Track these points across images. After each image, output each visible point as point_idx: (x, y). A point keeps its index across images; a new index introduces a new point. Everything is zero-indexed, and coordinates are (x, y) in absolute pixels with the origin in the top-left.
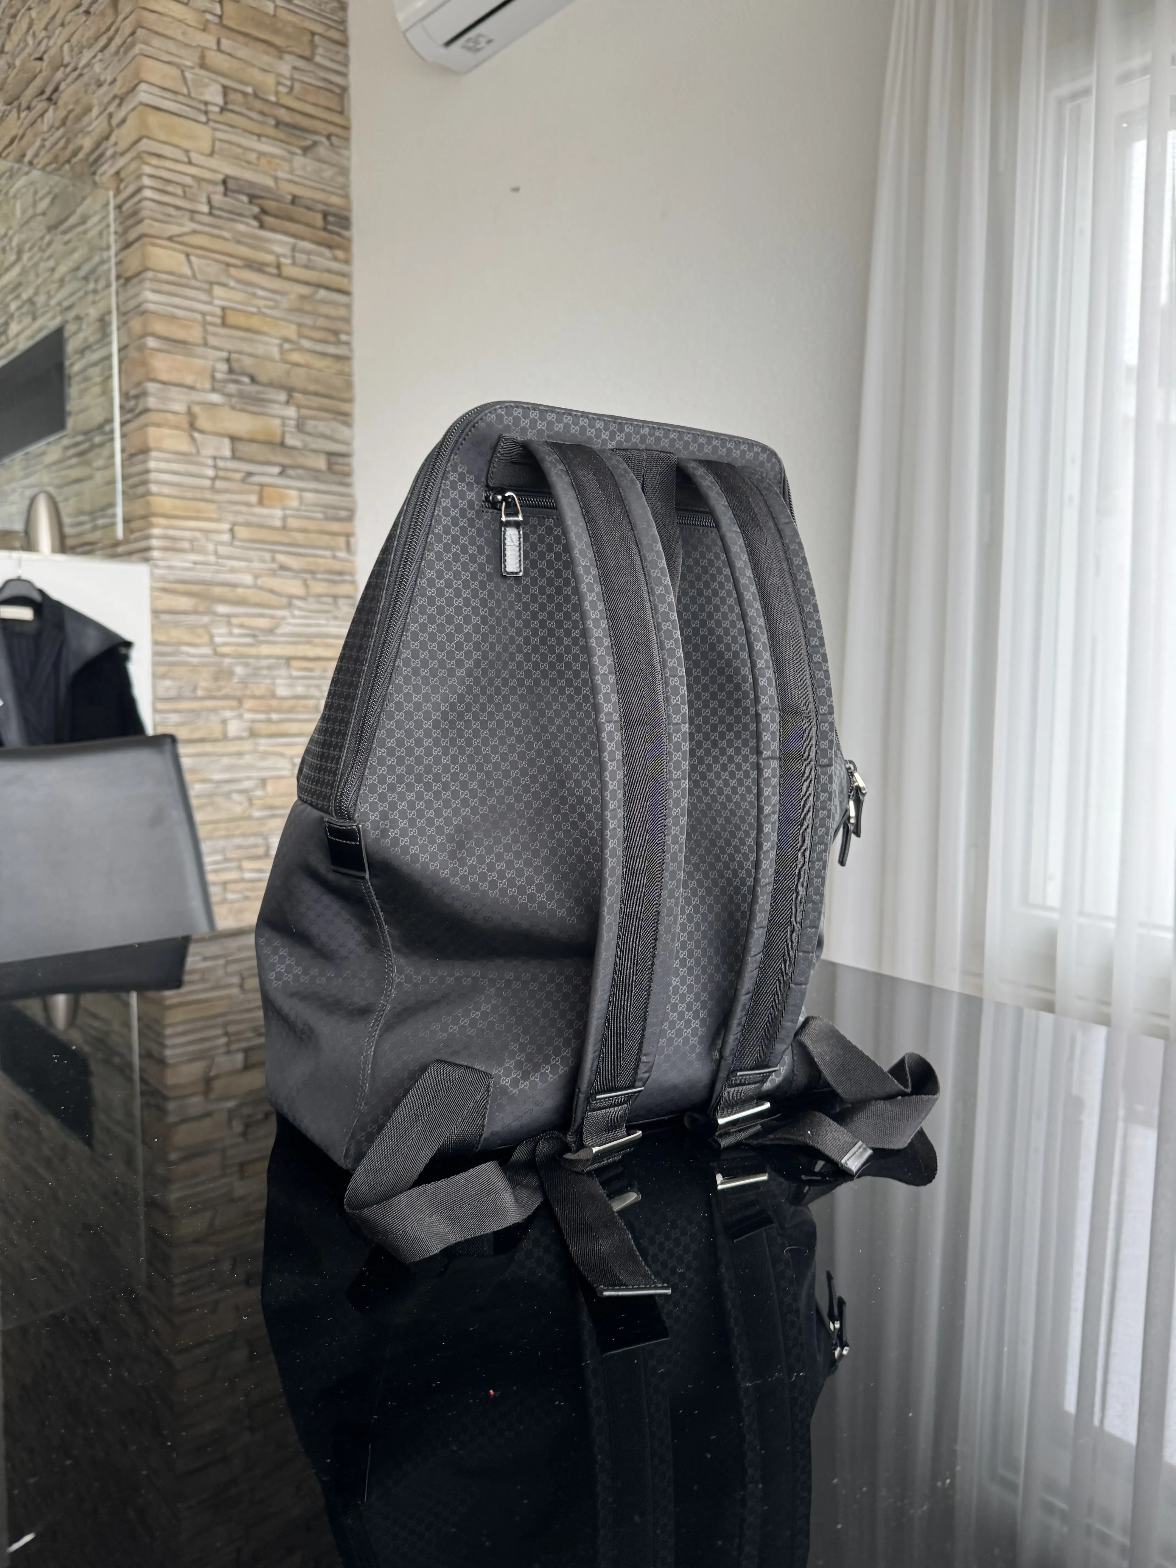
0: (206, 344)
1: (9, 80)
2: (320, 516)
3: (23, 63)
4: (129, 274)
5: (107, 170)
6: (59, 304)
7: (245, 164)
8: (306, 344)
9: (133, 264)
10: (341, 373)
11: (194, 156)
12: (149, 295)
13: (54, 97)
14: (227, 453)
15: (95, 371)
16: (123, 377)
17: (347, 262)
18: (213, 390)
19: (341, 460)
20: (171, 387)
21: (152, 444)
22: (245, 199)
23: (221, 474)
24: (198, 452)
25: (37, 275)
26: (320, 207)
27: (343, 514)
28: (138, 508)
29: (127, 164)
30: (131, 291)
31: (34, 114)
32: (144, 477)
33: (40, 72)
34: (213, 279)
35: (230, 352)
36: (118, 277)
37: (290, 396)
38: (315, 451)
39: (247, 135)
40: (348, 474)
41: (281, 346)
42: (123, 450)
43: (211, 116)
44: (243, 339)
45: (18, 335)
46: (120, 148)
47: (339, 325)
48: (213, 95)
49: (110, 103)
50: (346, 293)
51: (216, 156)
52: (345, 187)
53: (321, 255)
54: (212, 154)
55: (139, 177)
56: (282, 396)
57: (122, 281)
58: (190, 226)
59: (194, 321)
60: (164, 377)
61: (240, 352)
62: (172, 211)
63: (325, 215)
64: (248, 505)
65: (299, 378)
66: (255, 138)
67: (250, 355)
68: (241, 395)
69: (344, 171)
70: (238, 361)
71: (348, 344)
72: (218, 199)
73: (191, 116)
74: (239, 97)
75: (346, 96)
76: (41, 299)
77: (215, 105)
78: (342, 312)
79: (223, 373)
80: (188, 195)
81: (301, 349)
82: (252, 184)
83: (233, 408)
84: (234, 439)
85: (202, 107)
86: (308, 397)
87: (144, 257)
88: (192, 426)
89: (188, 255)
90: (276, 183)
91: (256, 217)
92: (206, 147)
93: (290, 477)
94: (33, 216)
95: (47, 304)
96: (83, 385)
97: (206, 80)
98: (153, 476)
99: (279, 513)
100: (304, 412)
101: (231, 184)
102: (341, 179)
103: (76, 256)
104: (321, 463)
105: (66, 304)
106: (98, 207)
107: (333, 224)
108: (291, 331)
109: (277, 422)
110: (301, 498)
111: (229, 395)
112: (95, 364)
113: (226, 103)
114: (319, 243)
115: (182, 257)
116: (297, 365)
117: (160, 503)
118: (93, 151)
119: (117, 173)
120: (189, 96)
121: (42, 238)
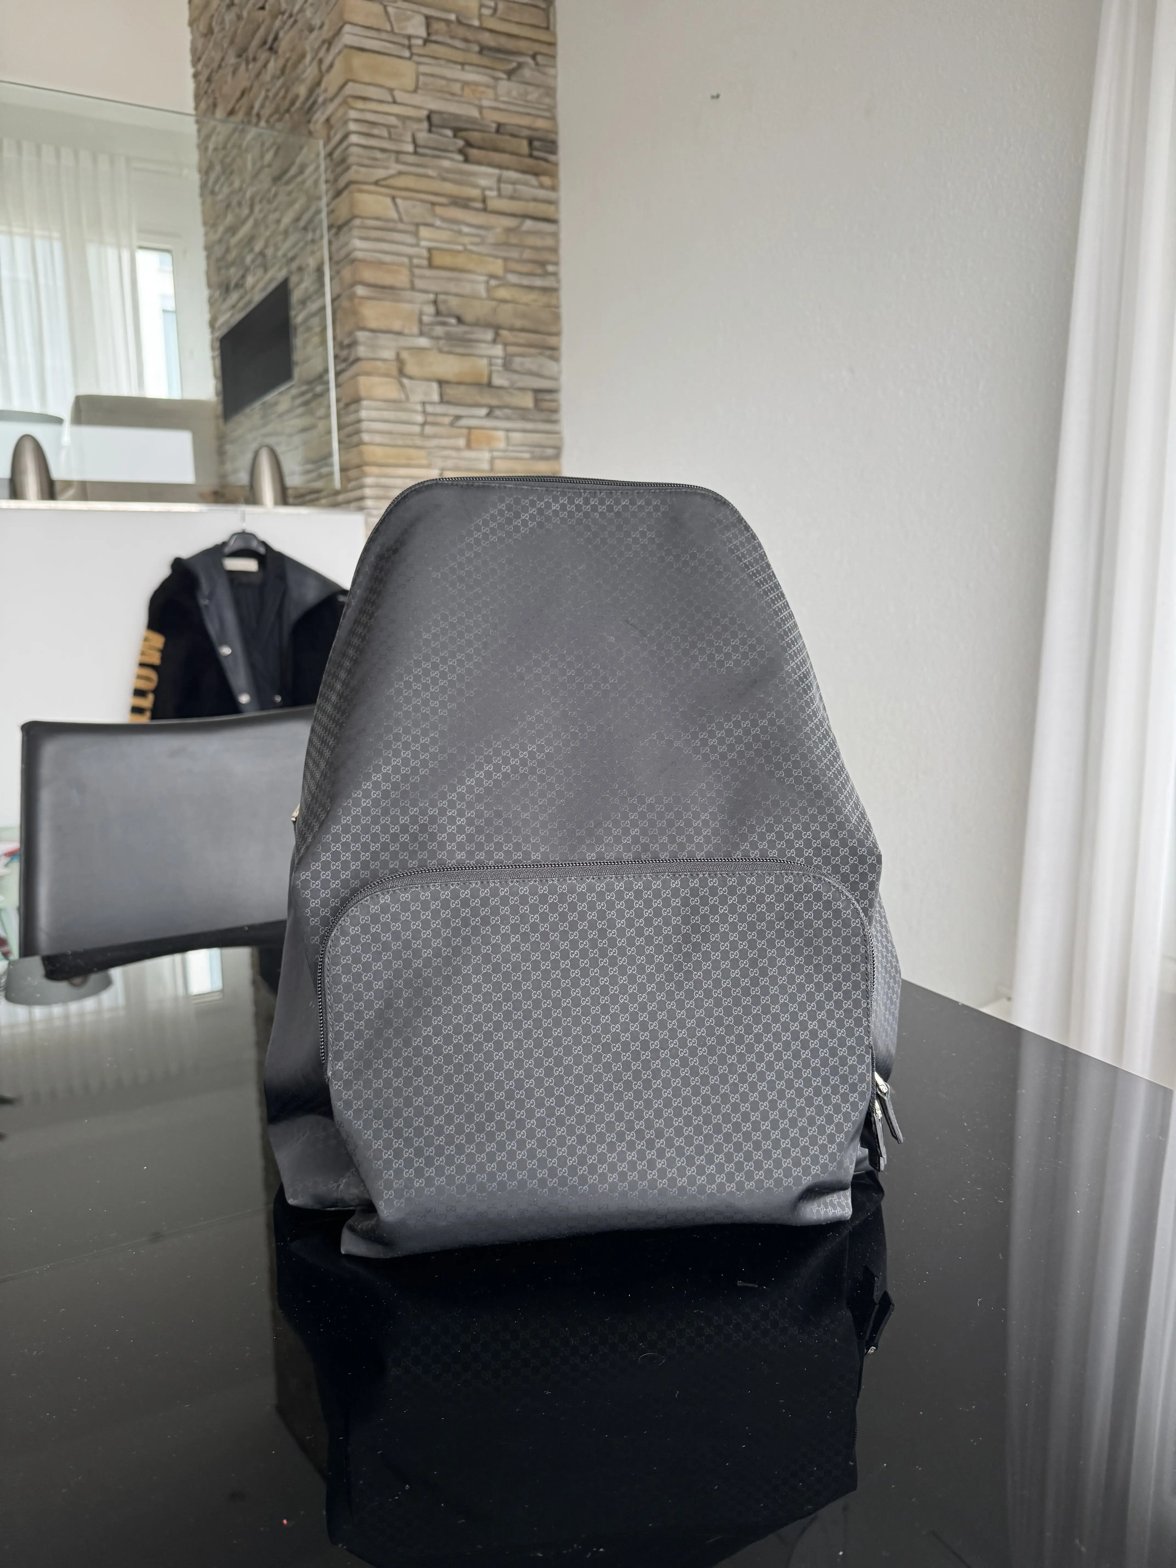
0: (413, 288)
1: (239, 31)
2: (527, 455)
3: (249, 13)
4: (340, 222)
5: (320, 117)
6: (285, 255)
7: (448, 97)
8: (513, 278)
9: (343, 213)
10: (548, 306)
11: (399, 95)
12: (358, 243)
13: (275, 46)
14: (436, 397)
15: (315, 321)
16: (338, 326)
17: (554, 188)
18: (421, 334)
19: (548, 397)
20: (380, 335)
21: (363, 393)
22: (449, 133)
23: (430, 419)
24: (407, 398)
25: (267, 227)
26: (526, 133)
27: (550, 452)
28: (353, 457)
29: (336, 110)
30: (342, 239)
31: (259, 64)
32: (357, 426)
33: (263, 21)
34: (418, 220)
35: (437, 294)
36: (330, 227)
37: (497, 334)
38: (522, 389)
39: (451, 65)
40: (555, 411)
41: (487, 282)
42: (338, 401)
43: (415, 50)
44: (450, 279)
45: (253, 287)
46: (330, 94)
47: (546, 256)
48: (416, 27)
49: (320, 48)
50: (553, 221)
51: (419, 91)
52: (552, 108)
53: (526, 184)
54: (415, 91)
55: (346, 123)
56: (489, 335)
57: (334, 231)
58: (395, 168)
59: (401, 265)
60: (373, 324)
61: (446, 293)
62: (379, 155)
63: (531, 141)
64: (457, 449)
65: (505, 315)
66: (459, 67)
67: (456, 295)
68: (449, 337)
69: (550, 91)
70: (445, 302)
71: (555, 274)
72: (423, 136)
73: (395, 53)
74: (442, 26)
75: (551, 9)
76: (270, 252)
77: (417, 37)
78: (549, 242)
79: (430, 315)
80: (393, 136)
81: (506, 284)
82: (457, 117)
83: (441, 351)
84: (441, 383)
85: (406, 42)
86: (515, 333)
87: (352, 204)
88: (401, 373)
89: (393, 198)
90: (481, 113)
91: (461, 151)
92: (410, 83)
93: (497, 418)
94: (262, 168)
95: (275, 257)
96: (306, 335)
97: (409, 13)
98: (365, 425)
99: (486, 455)
100: (511, 349)
101: (435, 119)
102: (547, 100)
103: (297, 206)
104: (528, 401)
105: (290, 255)
106: (312, 156)
107: (539, 150)
108: (497, 267)
109: (484, 362)
110: (508, 439)
111: (438, 338)
112: (314, 315)
113: (429, 34)
114: (524, 172)
115: (388, 201)
116: (504, 301)
117: (373, 452)
118: (307, 99)
119: (328, 120)
120: (392, 32)
121: (269, 190)
